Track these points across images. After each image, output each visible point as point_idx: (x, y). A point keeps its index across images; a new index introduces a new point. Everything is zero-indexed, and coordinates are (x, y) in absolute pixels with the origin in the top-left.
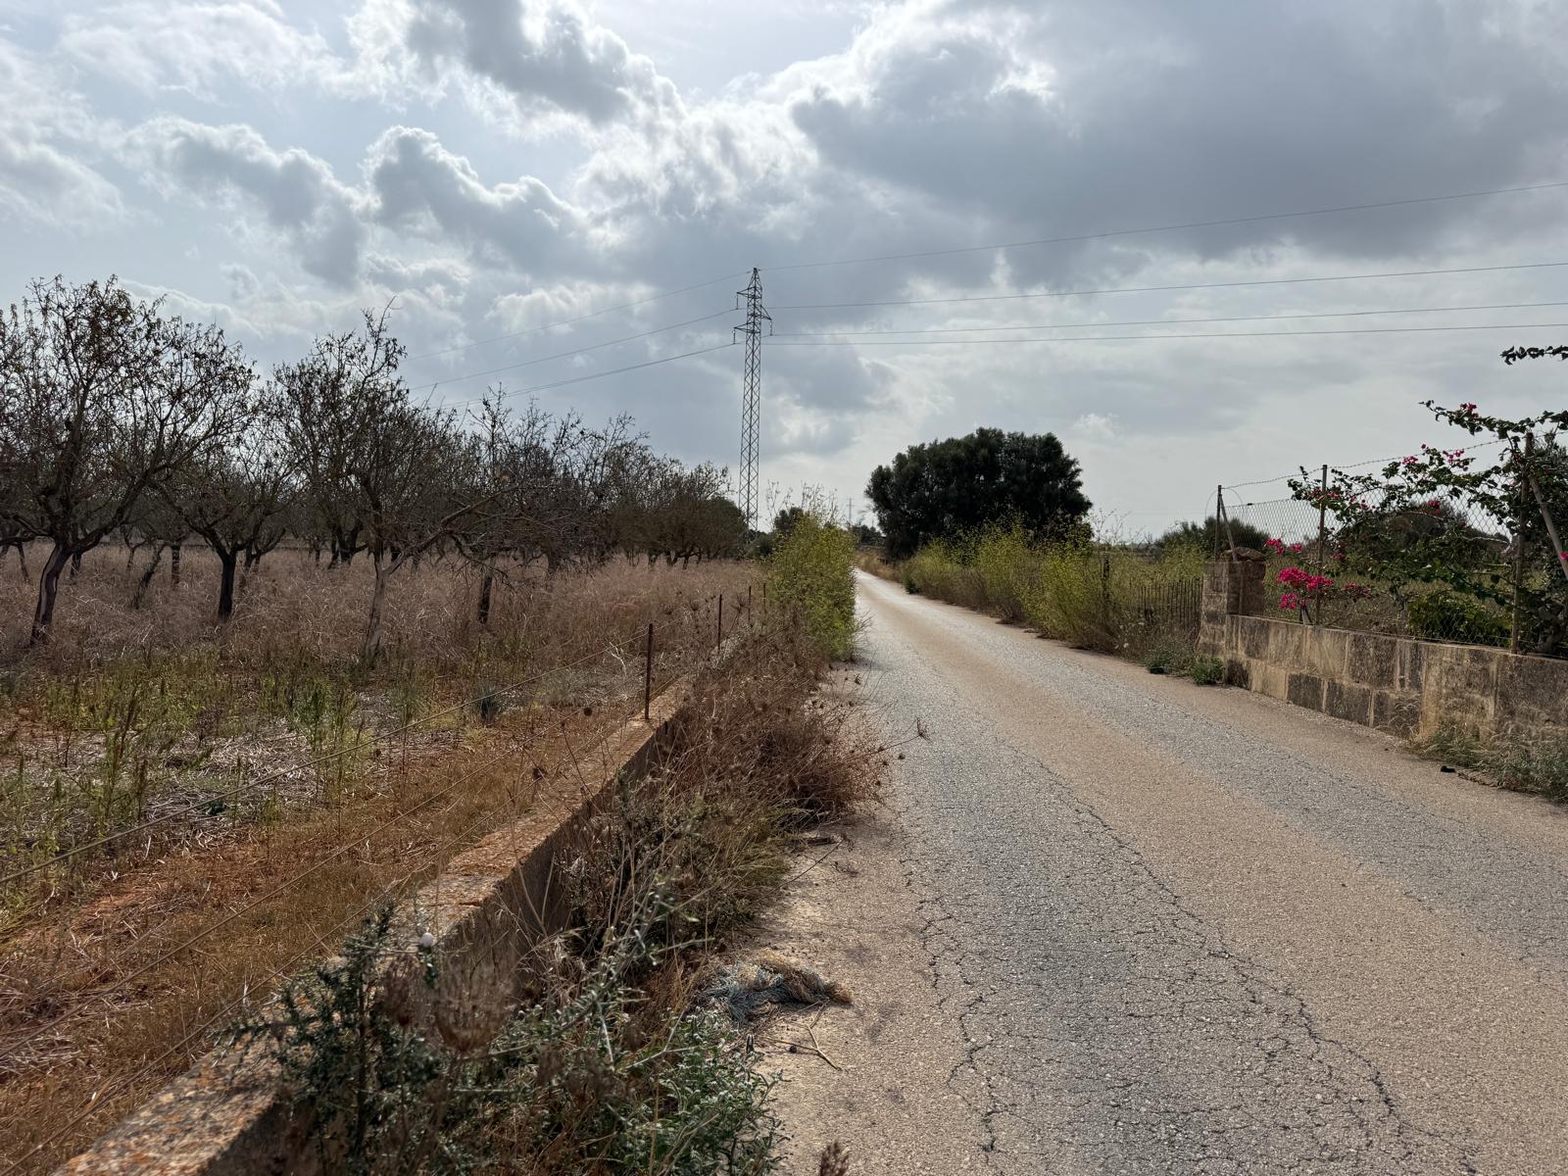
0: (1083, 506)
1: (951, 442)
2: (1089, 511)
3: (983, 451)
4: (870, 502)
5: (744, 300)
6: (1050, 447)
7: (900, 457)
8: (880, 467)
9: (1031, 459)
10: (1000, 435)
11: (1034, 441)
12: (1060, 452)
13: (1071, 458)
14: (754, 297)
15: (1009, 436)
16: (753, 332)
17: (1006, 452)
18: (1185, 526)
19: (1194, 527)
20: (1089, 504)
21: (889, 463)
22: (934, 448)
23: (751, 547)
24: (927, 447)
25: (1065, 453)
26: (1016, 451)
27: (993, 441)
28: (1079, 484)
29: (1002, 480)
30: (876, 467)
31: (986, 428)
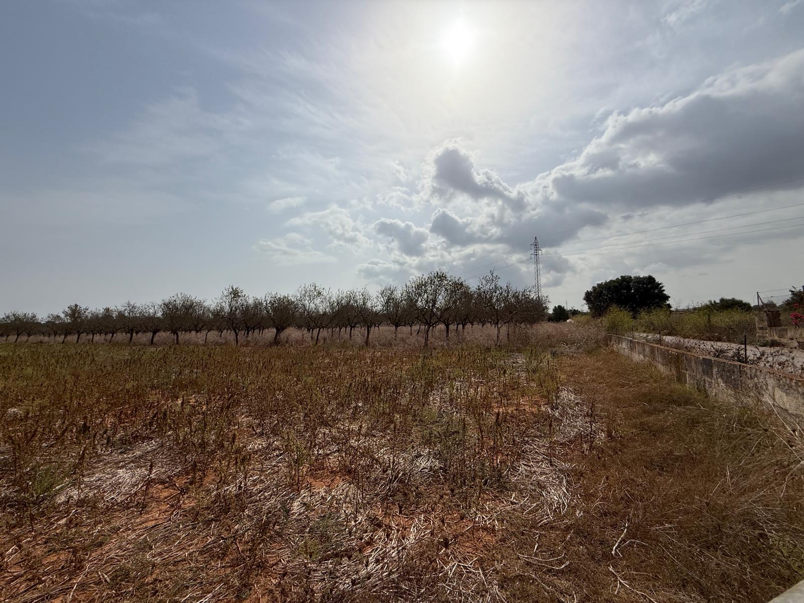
0: (667, 298)
1: (611, 281)
2: (669, 299)
3: (624, 283)
4: (585, 302)
5: (533, 246)
6: (651, 280)
7: (593, 287)
8: (588, 291)
9: (643, 284)
10: (631, 277)
11: (644, 278)
12: (655, 280)
13: (659, 282)
14: (536, 245)
15: (634, 277)
16: (536, 255)
17: (633, 282)
18: (710, 302)
19: (715, 302)
20: (669, 297)
21: (590, 289)
22: (606, 283)
23: (546, 318)
24: (603, 283)
25: (657, 281)
26: (637, 282)
27: (628, 279)
28: (664, 290)
29: (633, 291)
30: (586, 291)
31: (623, 275)
